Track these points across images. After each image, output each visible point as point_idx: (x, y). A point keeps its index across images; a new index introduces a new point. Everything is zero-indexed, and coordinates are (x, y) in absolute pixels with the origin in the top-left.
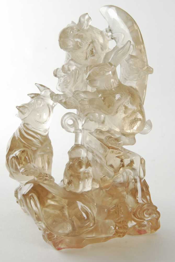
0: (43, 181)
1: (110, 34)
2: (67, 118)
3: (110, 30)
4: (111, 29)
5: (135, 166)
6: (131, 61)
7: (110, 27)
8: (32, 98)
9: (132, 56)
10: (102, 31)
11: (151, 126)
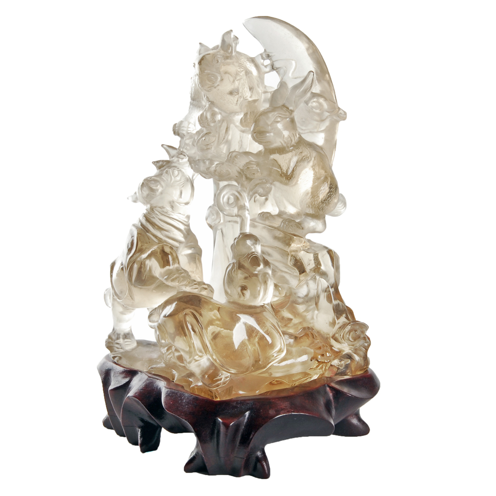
0: (201, 291)
1: (267, 62)
2: (226, 193)
3: (268, 56)
4: (270, 55)
5: (323, 268)
6: (314, 102)
7: (268, 51)
8: (159, 168)
9: (314, 95)
10: (254, 58)
11: (345, 204)
